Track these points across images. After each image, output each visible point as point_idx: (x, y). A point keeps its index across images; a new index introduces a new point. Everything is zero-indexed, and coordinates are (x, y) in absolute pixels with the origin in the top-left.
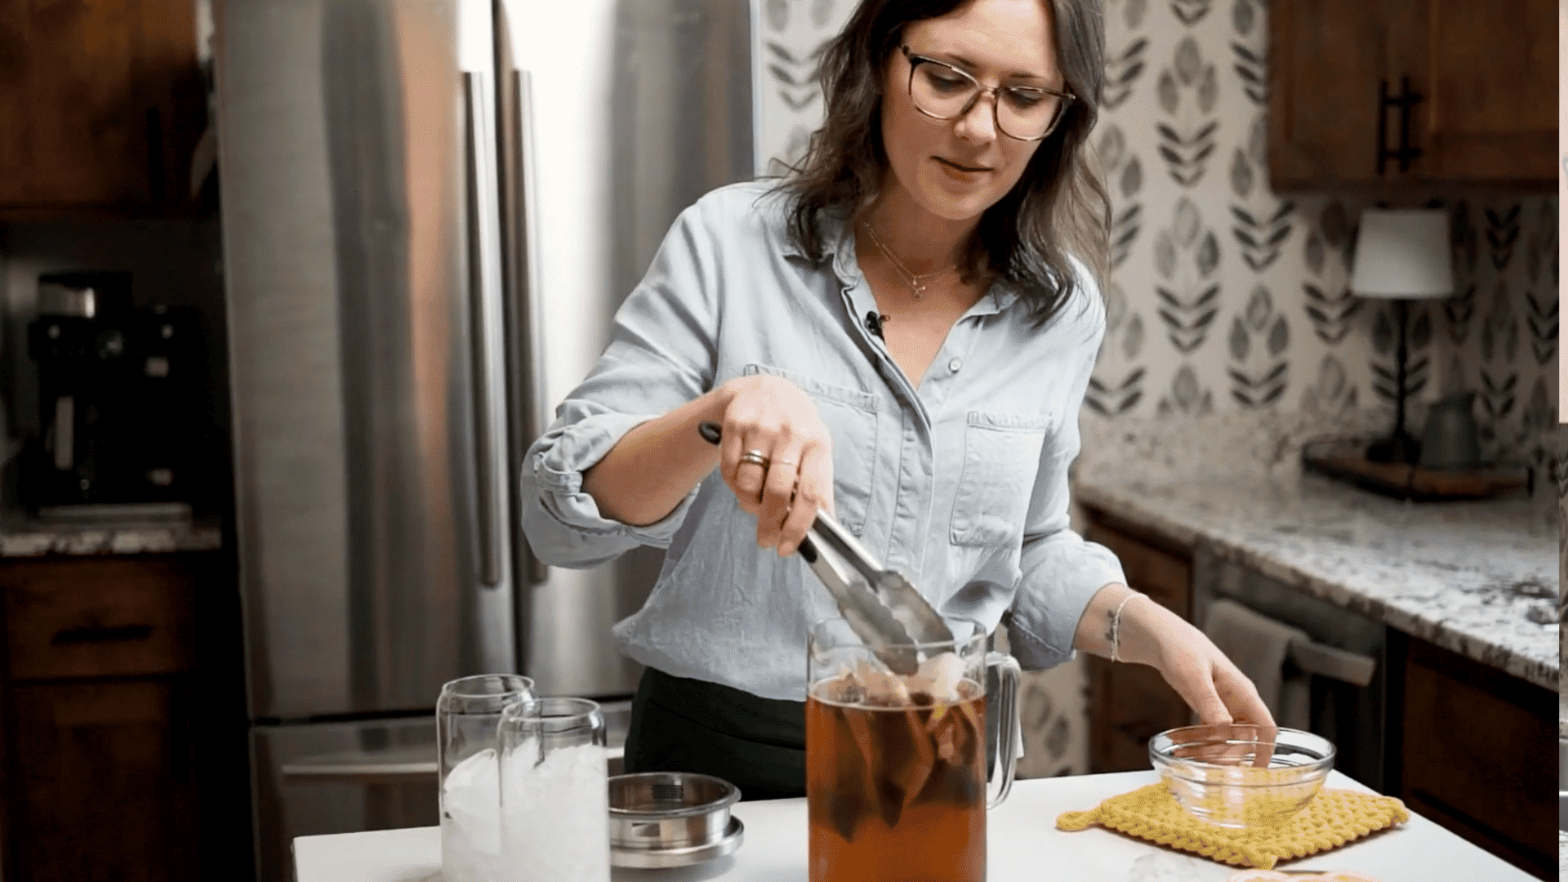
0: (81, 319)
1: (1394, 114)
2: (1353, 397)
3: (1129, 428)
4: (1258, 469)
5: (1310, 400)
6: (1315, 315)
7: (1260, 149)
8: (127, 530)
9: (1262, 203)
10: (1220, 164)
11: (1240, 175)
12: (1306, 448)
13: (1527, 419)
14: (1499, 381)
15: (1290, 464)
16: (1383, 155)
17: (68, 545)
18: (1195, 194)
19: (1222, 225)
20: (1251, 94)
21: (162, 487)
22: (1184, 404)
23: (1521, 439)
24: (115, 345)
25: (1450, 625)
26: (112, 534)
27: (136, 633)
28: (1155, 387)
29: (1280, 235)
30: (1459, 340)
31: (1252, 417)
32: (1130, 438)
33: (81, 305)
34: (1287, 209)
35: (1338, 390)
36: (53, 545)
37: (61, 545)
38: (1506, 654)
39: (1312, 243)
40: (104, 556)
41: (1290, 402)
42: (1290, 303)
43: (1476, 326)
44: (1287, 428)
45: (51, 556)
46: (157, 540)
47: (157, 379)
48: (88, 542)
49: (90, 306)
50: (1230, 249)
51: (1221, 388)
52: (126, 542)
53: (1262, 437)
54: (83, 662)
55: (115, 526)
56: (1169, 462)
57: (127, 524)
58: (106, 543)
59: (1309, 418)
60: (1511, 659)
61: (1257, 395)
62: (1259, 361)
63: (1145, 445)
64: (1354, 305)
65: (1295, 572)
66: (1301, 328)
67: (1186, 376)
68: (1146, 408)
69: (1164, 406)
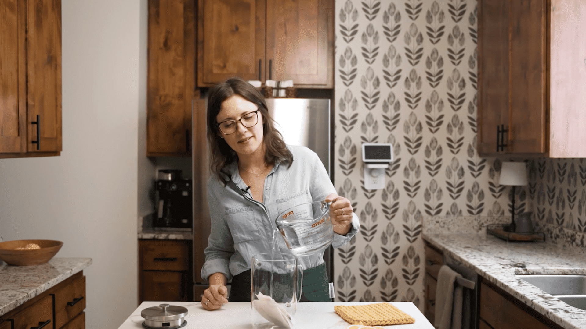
0: (167, 181)
1: (500, 134)
2: (503, 213)
3: (437, 219)
4: (475, 232)
5: (490, 213)
6: (492, 190)
7: (476, 144)
8: (172, 234)
9: (476, 159)
10: (464, 148)
11: (470, 151)
12: (487, 226)
13: (547, 221)
14: (541, 210)
15: (484, 230)
16: (498, 146)
17: (158, 237)
18: (457, 156)
19: (465, 165)
20: (474, 130)
21: (184, 224)
22: (454, 213)
23: (544, 226)
24: (174, 188)
25: (488, 273)
26: (169, 235)
27: (174, 259)
28: (446, 208)
29: (482, 168)
30: (532, 198)
31: (473, 217)
32: (437, 222)
33: (168, 177)
34: (484, 161)
35: (498, 212)
36: (155, 236)
37: (156, 237)
38: (496, 280)
39: (491, 170)
40: (167, 240)
41: (484, 214)
42: (484, 187)
43: (536, 194)
44: (483, 221)
45: (154, 239)
46: (180, 237)
47: (185, 197)
48: (163, 236)
49: (170, 178)
50: (467, 172)
51: (465, 209)
52: (172, 237)
53: (476, 223)
54: (160, 266)
55: (169, 233)
56: (449, 229)
57: (172, 232)
58: (167, 237)
59: (489, 219)
60: (498, 282)
61: (475, 212)
62: (475, 202)
63: (442, 224)
64: (503, 188)
65: (460, 258)
66: (488, 194)
67: (454, 206)
68: (443, 214)
69: (448, 213)
